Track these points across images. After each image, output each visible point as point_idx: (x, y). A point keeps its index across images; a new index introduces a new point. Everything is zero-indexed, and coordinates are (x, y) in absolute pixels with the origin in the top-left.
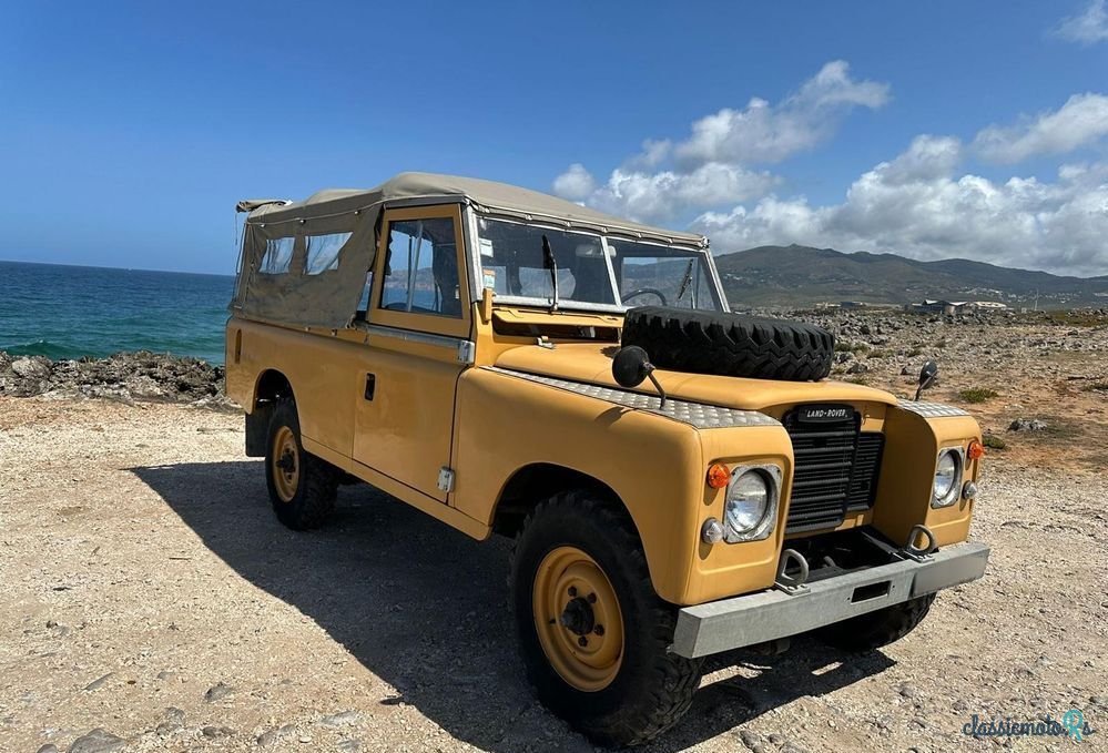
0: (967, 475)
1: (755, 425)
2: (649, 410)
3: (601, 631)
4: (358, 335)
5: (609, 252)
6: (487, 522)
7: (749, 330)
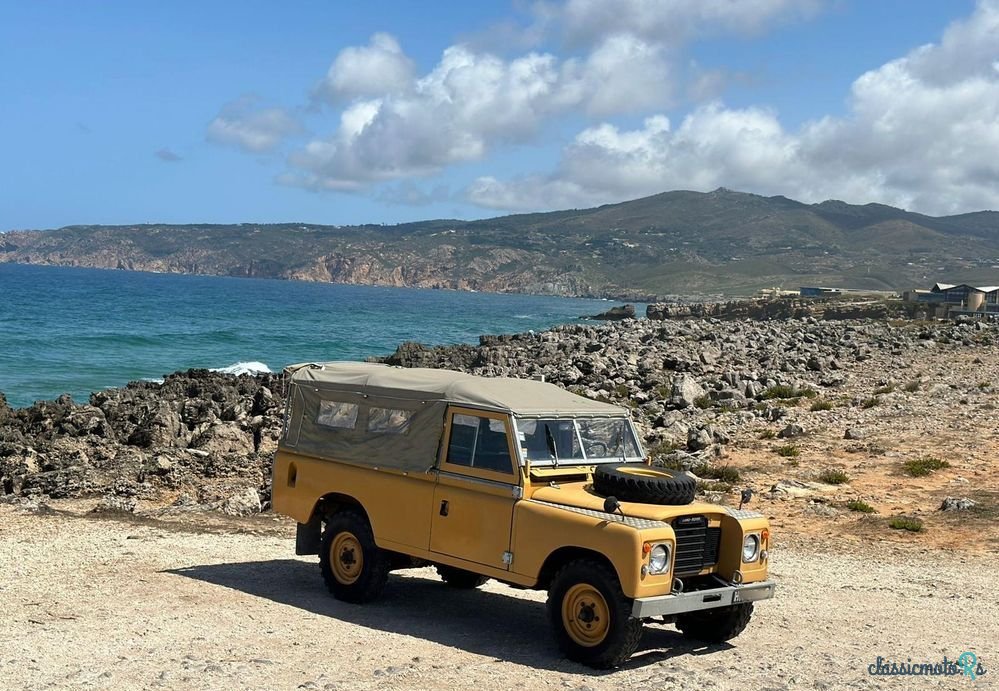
0: (762, 547)
1: (660, 527)
2: (618, 521)
3: (597, 619)
4: (432, 477)
5: (577, 426)
6: (536, 577)
7: (656, 482)
